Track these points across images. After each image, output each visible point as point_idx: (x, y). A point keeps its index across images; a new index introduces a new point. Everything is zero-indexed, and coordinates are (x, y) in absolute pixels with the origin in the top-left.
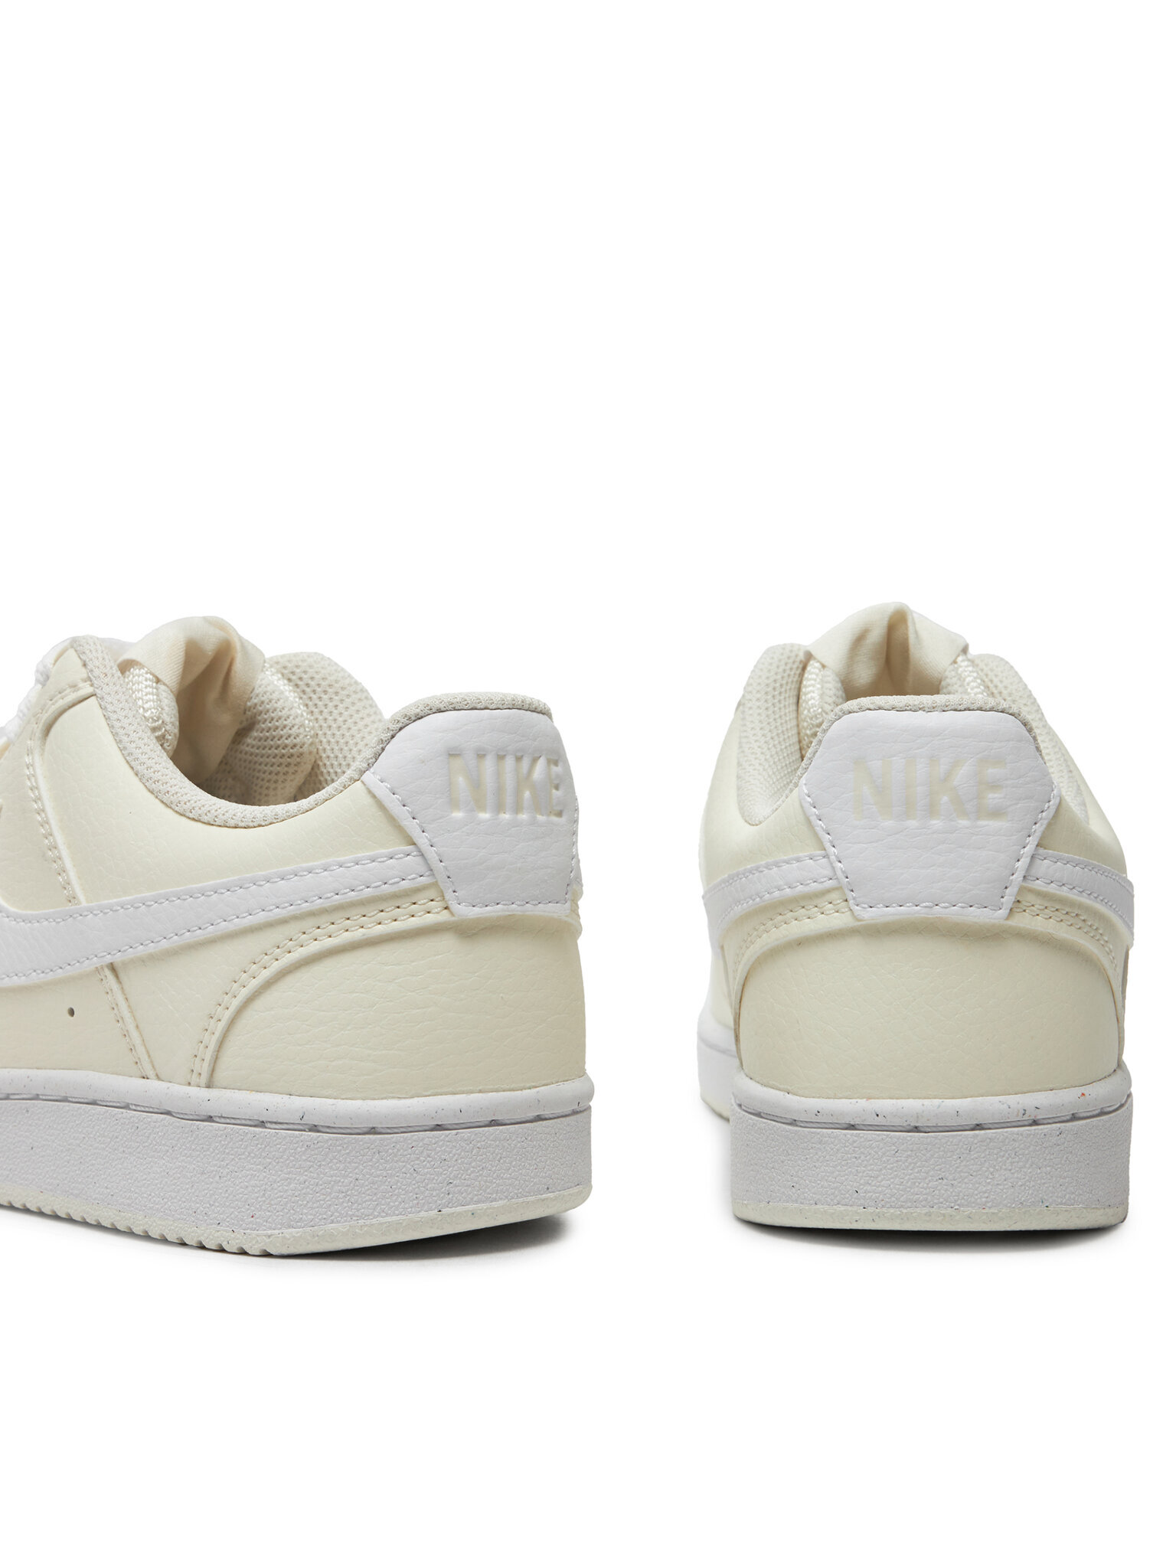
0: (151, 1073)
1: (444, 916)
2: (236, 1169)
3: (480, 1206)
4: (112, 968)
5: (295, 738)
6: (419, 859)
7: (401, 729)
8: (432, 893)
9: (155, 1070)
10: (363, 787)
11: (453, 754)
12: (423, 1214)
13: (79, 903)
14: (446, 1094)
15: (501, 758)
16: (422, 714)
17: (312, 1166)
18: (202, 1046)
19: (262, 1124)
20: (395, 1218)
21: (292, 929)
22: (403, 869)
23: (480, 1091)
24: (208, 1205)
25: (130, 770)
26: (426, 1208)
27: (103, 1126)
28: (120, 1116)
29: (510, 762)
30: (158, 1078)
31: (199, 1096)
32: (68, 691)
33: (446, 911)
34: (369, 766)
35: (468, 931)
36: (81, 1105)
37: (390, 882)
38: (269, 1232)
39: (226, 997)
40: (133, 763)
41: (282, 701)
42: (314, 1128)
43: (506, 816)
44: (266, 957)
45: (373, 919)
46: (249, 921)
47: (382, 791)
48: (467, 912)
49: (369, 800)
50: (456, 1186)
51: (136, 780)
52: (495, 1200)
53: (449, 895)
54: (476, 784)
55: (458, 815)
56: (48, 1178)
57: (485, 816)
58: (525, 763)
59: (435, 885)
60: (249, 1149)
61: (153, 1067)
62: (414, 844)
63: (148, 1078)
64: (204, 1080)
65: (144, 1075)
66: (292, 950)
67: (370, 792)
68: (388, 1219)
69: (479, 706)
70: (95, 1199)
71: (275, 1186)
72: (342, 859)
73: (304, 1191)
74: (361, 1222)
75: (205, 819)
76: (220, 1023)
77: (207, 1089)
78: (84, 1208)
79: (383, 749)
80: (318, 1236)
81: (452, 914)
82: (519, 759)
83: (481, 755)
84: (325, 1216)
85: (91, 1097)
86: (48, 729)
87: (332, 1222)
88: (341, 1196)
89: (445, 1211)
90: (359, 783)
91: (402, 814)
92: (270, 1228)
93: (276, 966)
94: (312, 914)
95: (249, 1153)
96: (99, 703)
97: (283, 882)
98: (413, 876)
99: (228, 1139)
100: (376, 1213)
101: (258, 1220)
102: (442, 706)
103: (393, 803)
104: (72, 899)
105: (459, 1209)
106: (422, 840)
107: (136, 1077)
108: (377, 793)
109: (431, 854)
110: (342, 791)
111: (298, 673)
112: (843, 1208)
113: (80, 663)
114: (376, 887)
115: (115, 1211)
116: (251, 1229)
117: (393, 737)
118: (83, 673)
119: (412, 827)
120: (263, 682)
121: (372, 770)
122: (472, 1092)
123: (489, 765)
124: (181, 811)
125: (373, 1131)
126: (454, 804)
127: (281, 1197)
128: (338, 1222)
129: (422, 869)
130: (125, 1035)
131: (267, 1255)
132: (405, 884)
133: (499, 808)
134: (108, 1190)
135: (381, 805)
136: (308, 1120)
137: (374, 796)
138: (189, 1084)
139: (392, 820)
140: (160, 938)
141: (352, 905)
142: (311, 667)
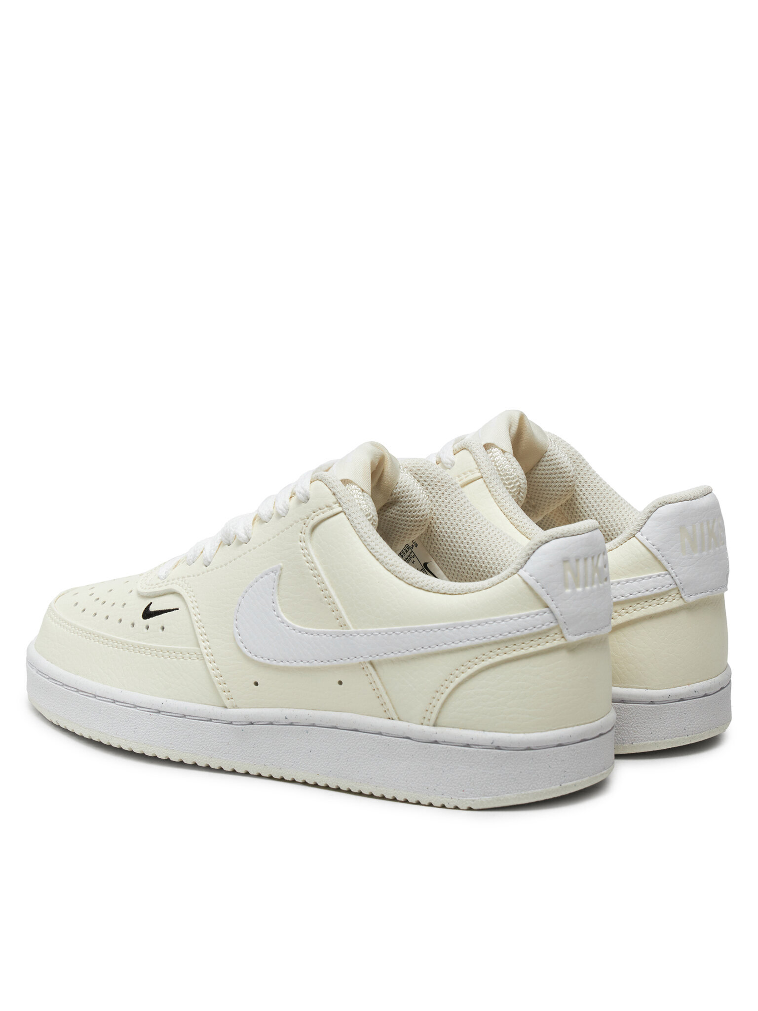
0: (395, 717)
1: (562, 642)
2: (453, 767)
3: (578, 781)
4: (371, 663)
5: (423, 511)
6: (551, 615)
7: (538, 548)
8: (556, 631)
9: (397, 715)
10: (520, 578)
11: (565, 561)
12: (553, 787)
13: (350, 629)
14: (563, 728)
15: (586, 559)
16: (548, 540)
17: (497, 766)
18: (431, 706)
19: (468, 746)
20: (540, 790)
21: (485, 650)
22: (543, 619)
23: (578, 725)
24: (436, 785)
25: (373, 557)
26: (554, 784)
27: (364, 743)
28: (376, 738)
29: (589, 560)
30: (400, 720)
31: (430, 731)
32: (326, 509)
33: (563, 639)
34: (522, 567)
35: (572, 648)
36: (348, 731)
37: (537, 627)
38: (473, 799)
39: (447, 682)
40: (375, 554)
41: (415, 491)
42: (498, 748)
43: (588, 588)
44: (470, 663)
45: (527, 645)
46: (461, 645)
47: (531, 581)
48: (572, 639)
49: (524, 585)
50: (568, 773)
51: (377, 563)
52: (584, 777)
53: (565, 631)
54: (576, 575)
55: (568, 591)
56: (303, 764)
57: (579, 590)
58: (595, 559)
59: (558, 627)
60: (461, 758)
61: (396, 713)
62: (547, 607)
63: (392, 719)
64: (432, 722)
65: (390, 717)
66: (485, 660)
67: (524, 581)
68: (537, 791)
69: (575, 534)
70: (358, 780)
71: (476, 776)
72: (511, 615)
73: (493, 778)
74: (523, 793)
75: (426, 588)
76: (443, 696)
77: (434, 727)
78: (350, 784)
79: (529, 558)
80: (500, 800)
81: (566, 640)
82: (593, 558)
83: (577, 560)
84: (504, 790)
85: (353, 728)
86: (314, 529)
87: (508, 793)
88: (512, 780)
89: (563, 785)
90: (516, 575)
91: (541, 592)
92: (474, 797)
93: (476, 668)
94: (496, 643)
95: (461, 760)
96: (347, 517)
97: (479, 626)
98: (548, 623)
99: (449, 753)
100: (530, 788)
101: (466, 793)
102: (558, 536)
103: (537, 588)
104: (343, 625)
105: (569, 783)
106: (552, 606)
107: (384, 718)
108: (528, 581)
109: (557, 612)
110: (507, 579)
111: (420, 476)
112: (678, 738)
113: (331, 494)
114: (530, 630)
115: (373, 787)
116: (463, 797)
117: (534, 552)
118: (333, 499)
119: (547, 599)
120: (403, 479)
121: (524, 568)
122: (574, 726)
123: (581, 563)
124: (410, 583)
125: (529, 749)
126: (566, 586)
127: (480, 781)
128: (511, 793)
129: (552, 619)
130: (379, 697)
131: (470, 809)
132: (544, 627)
133: (585, 585)
134: (368, 776)
135: (531, 589)
136: (496, 744)
137: (527, 584)
138: (422, 724)
139: (536, 595)
140: (405, 651)
141: (518, 638)
142: (426, 470)
